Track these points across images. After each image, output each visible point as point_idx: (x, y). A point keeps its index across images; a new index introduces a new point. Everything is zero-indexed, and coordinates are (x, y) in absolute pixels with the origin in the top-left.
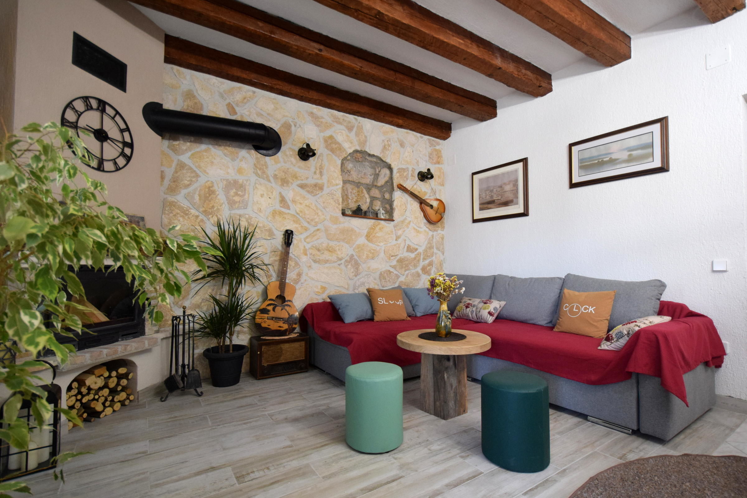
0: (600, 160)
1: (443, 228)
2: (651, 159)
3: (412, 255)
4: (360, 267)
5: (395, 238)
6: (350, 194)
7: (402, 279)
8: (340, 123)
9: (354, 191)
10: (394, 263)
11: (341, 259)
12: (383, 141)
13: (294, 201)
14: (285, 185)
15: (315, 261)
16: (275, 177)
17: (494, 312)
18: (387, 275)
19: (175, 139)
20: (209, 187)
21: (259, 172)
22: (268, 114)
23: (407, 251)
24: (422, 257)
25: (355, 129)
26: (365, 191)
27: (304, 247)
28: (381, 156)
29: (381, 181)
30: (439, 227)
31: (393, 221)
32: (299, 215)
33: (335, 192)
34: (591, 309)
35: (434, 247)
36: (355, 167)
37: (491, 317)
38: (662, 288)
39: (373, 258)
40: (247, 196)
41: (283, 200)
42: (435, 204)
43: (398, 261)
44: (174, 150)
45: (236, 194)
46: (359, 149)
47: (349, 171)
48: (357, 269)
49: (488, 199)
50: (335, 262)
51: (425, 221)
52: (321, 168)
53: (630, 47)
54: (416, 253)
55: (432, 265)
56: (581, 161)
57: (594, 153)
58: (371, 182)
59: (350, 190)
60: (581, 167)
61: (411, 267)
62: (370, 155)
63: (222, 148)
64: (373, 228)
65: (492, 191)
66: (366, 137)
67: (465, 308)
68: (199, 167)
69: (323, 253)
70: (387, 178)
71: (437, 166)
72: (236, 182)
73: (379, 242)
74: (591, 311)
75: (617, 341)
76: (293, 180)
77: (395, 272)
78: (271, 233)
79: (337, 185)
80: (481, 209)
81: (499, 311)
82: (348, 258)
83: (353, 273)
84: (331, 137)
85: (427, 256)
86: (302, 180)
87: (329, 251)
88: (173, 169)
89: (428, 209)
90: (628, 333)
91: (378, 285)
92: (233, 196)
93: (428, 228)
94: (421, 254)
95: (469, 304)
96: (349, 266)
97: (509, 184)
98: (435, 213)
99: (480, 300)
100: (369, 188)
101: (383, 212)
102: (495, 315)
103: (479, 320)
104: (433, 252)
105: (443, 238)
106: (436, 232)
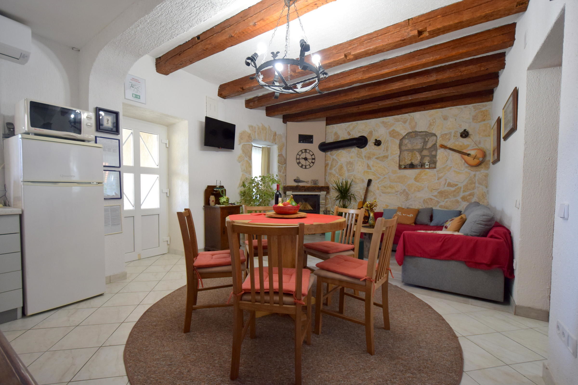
3: (453, 189)
4: (410, 196)
5: (437, 178)
6: (406, 157)
7: (442, 204)
8: (399, 121)
9: (409, 155)
10: (436, 193)
11: (397, 192)
12: (429, 121)
13: (373, 166)
14: (369, 159)
15: (383, 193)
16: (365, 156)
18: (429, 201)
19: (332, 151)
20: (341, 166)
21: (358, 156)
22: (363, 130)
23: (448, 186)
24: (462, 190)
25: (409, 121)
26: (417, 153)
27: (378, 186)
28: (427, 131)
29: (429, 145)
30: (482, 168)
31: (436, 168)
32: (375, 171)
33: (394, 158)
35: (477, 183)
36: (410, 141)
39: (419, 191)
40: (353, 167)
41: (368, 166)
42: (473, 153)
43: (439, 193)
44: (331, 154)
45: (350, 167)
46: (411, 131)
47: (406, 145)
48: (408, 197)
50: (394, 193)
51: (467, 165)
52: (387, 147)
54: (456, 187)
55: (473, 195)
58: (421, 147)
59: (406, 154)
61: (450, 197)
62: (420, 132)
63: (345, 150)
64: (419, 174)
66: (416, 123)
68: (338, 159)
69: (387, 189)
70: (434, 142)
71: (483, 123)
72: (350, 162)
73: (424, 182)
76: (373, 156)
77: (436, 199)
78: (363, 181)
79: (396, 154)
82: (402, 191)
83: (404, 199)
84: (393, 130)
85: (468, 189)
86: (377, 155)
87: (391, 188)
88: (331, 161)
89: (466, 157)
91: (422, 206)
92: (349, 168)
93: (470, 170)
94: (461, 188)
96: (403, 195)
98: (473, 159)
100: (420, 151)
101: (428, 164)
104: (475, 186)
105: (487, 176)
106: (479, 172)
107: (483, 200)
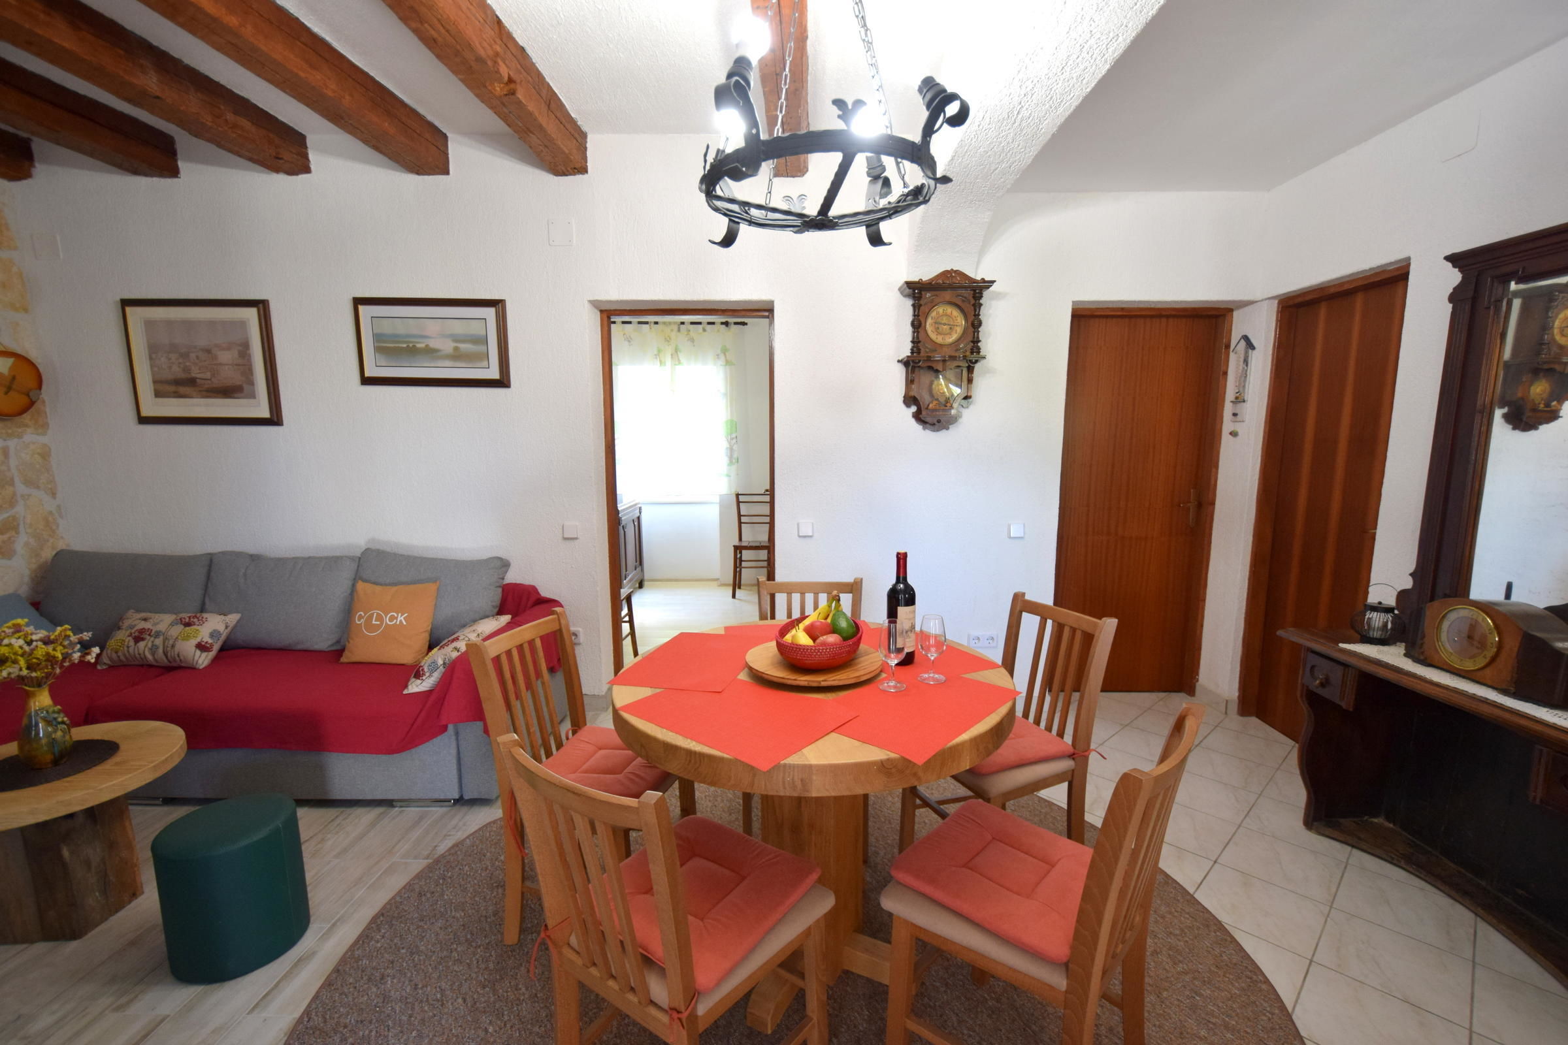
0: (411, 345)
1: (43, 427)
2: (485, 364)
17: (210, 641)
30: (27, 426)
34: (401, 618)
35: (17, 480)
37: (205, 654)
38: (504, 569)
42: (2, 366)
49: (177, 372)
53: (446, 155)
55: (16, 529)
56: (377, 337)
57: (400, 328)
60: (378, 350)
65: (185, 356)
67: (132, 643)
74: (401, 621)
75: (430, 676)
80: (158, 394)
81: (223, 638)
90: (444, 663)
95: (142, 631)
97: (229, 349)
98: (2, 390)
99: (173, 617)
102: (216, 648)
103: (174, 664)
104: (14, 494)
105: (45, 454)
106: (16, 440)
107: (51, 540)
